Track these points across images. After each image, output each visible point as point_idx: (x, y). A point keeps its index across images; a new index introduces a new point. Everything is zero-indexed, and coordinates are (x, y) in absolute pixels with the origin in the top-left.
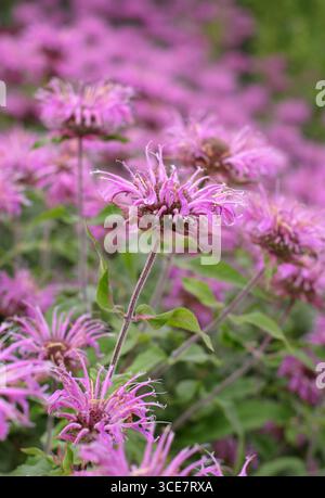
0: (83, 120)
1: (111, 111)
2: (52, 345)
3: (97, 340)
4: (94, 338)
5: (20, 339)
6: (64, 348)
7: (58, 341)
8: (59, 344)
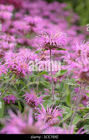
0: (52, 43)
1: (60, 40)
2: (48, 117)
3: (62, 114)
4: (61, 114)
5: (37, 115)
6: (52, 118)
7: (50, 115)
8: (50, 116)
